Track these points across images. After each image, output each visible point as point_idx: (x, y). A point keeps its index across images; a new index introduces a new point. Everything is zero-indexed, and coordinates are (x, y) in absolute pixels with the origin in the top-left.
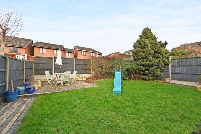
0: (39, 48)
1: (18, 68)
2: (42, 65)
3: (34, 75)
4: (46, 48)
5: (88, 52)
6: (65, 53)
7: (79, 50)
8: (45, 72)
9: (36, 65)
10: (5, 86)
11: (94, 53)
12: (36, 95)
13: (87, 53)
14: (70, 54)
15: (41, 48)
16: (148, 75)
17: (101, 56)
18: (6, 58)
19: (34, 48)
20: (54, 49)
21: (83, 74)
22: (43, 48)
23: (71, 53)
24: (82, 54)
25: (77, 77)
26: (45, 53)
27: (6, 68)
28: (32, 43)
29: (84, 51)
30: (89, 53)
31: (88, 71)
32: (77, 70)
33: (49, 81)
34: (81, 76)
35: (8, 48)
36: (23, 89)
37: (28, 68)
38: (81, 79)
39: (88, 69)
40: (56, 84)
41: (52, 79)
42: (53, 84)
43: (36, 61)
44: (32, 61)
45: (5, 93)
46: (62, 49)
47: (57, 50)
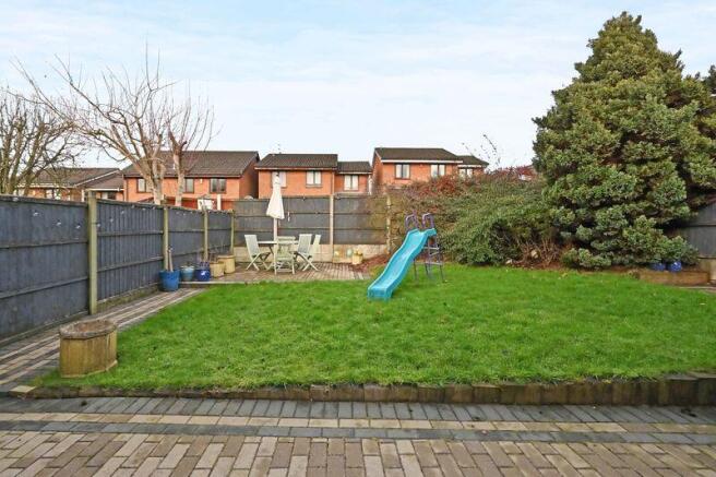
0: (272, 171)
1: (190, 229)
2: (250, 219)
3: (235, 246)
4: (286, 171)
5: (419, 164)
6: (340, 178)
7: (385, 164)
8: (244, 238)
9: (237, 221)
10: (162, 261)
11: (445, 164)
12: (209, 285)
13: (414, 168)
14: (355, 179)
15: (283, 171)
16: (593, 244)
17: (477, 173)
19: (260, 175)
20: (306, 171)
22: (278, 171)
23: (358, 175)
24: (398, 175)
25: (337, 253)
26: (284, 186)
27: (163, 229)
28: (258, 159)
29: (402, 164)
30: (427, 168)
31: (375, 235)
32: (339, 233)
33: (253, 260)
34: (349, 252)
35: (207, 182)
36: (189, 270)
37: (215, 227)
38: (348, 261)
39: (374, 229)
40: (268, 268)
41: (260, 256)
42: (262, 269)
43: (239, 212)
44: (230, 210)
45: (160, 274)
46: (331, 166)
47: (314, 171)
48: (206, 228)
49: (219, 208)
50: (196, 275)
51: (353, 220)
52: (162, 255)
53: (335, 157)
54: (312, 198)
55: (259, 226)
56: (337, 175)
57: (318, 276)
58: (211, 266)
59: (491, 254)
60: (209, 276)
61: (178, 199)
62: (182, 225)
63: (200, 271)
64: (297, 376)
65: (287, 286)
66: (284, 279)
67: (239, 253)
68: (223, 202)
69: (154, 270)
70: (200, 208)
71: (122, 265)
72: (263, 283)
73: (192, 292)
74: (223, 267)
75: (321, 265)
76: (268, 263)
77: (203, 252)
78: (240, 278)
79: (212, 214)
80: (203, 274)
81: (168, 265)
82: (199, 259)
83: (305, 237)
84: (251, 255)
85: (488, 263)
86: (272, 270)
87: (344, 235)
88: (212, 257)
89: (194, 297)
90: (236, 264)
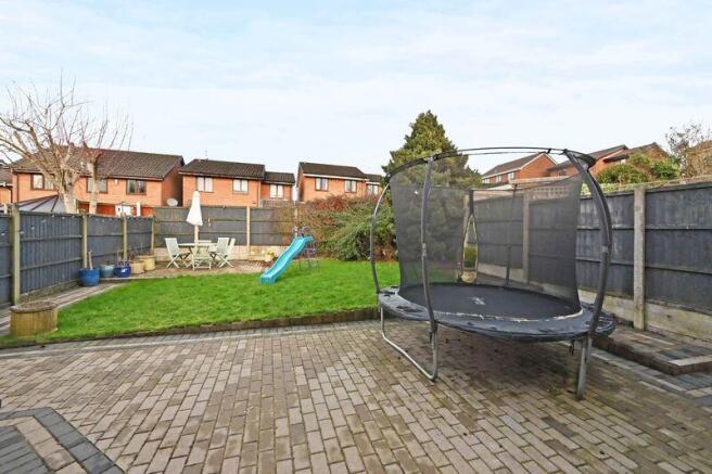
0: (197, 177)
1: (108, 233)
2: (171, 224)
3: (156, 247)
4: (212, 177)
5: (335, 179)
6: (266, 187)
7: (307, 177)
8: (164, 241)
9: (158, 225)
10: (81, 261)
11: (357, 181)
13: (332, 182)
14: (280, 188)
18: (81, 217)
19: (184, 179)
20: (233, 179)
21: (270, 245)
22: (204, 177)
23: (284, 185)
24: (318, 188)
25: (253, 253)
26: (211, 190)
27: (81, 233)
28: (182, 163)
29: (322, 178)
30: (341, 183)
31: (285, 239)
32: (255, 237)
33: (173, 259)
34: (263, 252)
35: (124, 183)
36: (110, 268)
37: (135, 231)
38: (262, 258)
39: (284, 234)
40: (187, 266)
41: (180, 256)
42: (182, 267)
43: (160, 217)
44: (150, 216)
45: (80, 272)
46: (258, 175)
47: (241, 179)
48: (125, 231)
49: (139, 214)
50: (116, 272)
51: (266, 227)
52: (81, 255)
53: (262, 167)
54: (232, 208)
55: (180, 230)
56: (263, 183)
57: (231, 271)
58: (131, 265)
59: (356, 252)
60: (129, 272)
61: (93, 204)
62: (100, 230)
63: (120, 269)
64: (194, 322)
65: (201, 278)
66: (199, 273)
67: (160, 254)
68: (142, 208)
69: (74, 268)
70: (118, 214)
71: (43, 265)
72: (181, 277)
73: (113, 286)
74: (143, 265)
75: (236, 263)
76: (188, 262)
77: (122, 254)
78: (160, 274)
79: (132, 220)
80: (124, 271)
81: (87, 263)
82: (119, 259)
83: (223, 240)
84: (171, 255)
85: (354, 258)
86: (191, 267)
87: (259, 238)
88: (132, 257)
89: (115, 289)
90: (156, 263)
